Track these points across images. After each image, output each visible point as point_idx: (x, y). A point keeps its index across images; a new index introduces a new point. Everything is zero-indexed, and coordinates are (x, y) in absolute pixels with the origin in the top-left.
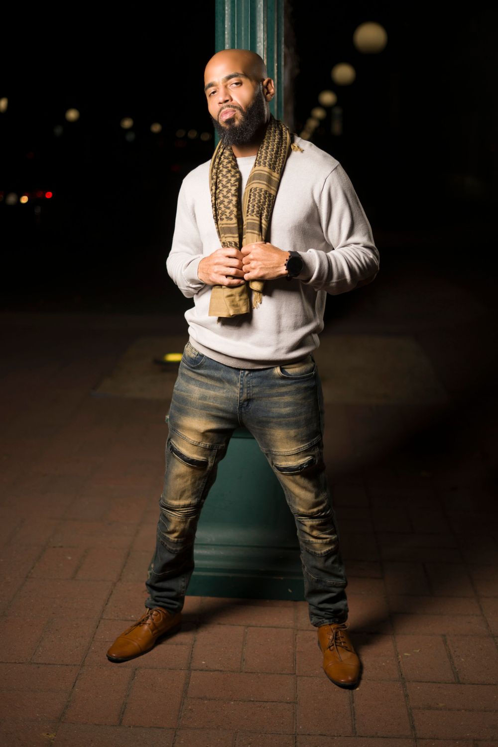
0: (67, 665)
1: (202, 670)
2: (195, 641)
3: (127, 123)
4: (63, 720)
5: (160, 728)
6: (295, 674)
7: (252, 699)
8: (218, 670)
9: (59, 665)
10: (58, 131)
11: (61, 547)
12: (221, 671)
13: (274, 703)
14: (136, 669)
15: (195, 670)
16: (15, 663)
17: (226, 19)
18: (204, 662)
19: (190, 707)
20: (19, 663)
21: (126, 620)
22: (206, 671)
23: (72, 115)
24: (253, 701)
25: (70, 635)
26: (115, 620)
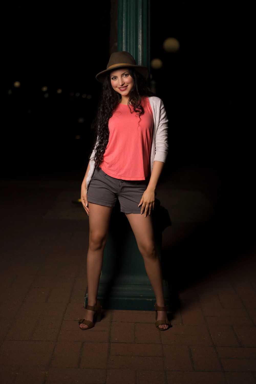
0: (49, 341)
1: (116, 343)
2: (111, 330)
3: (45, 89)
4: (50, 366)
5: (99, 369)
6: (162, 344)
7: (142, 355)
8: (123, 343)
9: (45, 341)
10: (10, 92)
11: (38, 288)
12: (125, 343)
13: (153, 357)
14: (83, 343)
15: (112, 343)
16: (23, 340)
17: (123, 27)
18: (116, 339)
19: (112, 359)
20: (25, 340)
21: (75, 321)
22: (118, 343)
23: (17, 84)
24: (143, 356)
25: (49, 327)
26: (70, 320)
